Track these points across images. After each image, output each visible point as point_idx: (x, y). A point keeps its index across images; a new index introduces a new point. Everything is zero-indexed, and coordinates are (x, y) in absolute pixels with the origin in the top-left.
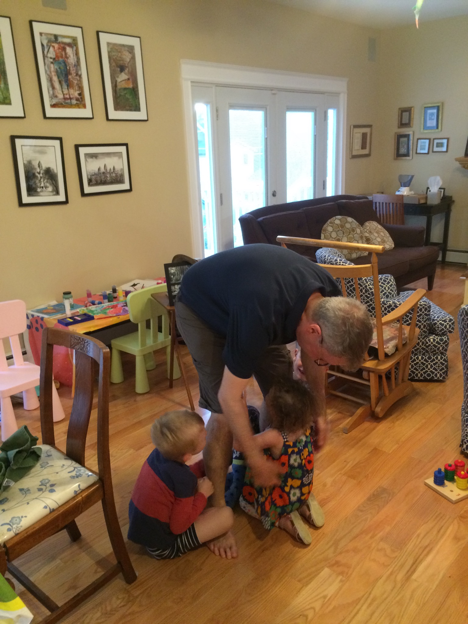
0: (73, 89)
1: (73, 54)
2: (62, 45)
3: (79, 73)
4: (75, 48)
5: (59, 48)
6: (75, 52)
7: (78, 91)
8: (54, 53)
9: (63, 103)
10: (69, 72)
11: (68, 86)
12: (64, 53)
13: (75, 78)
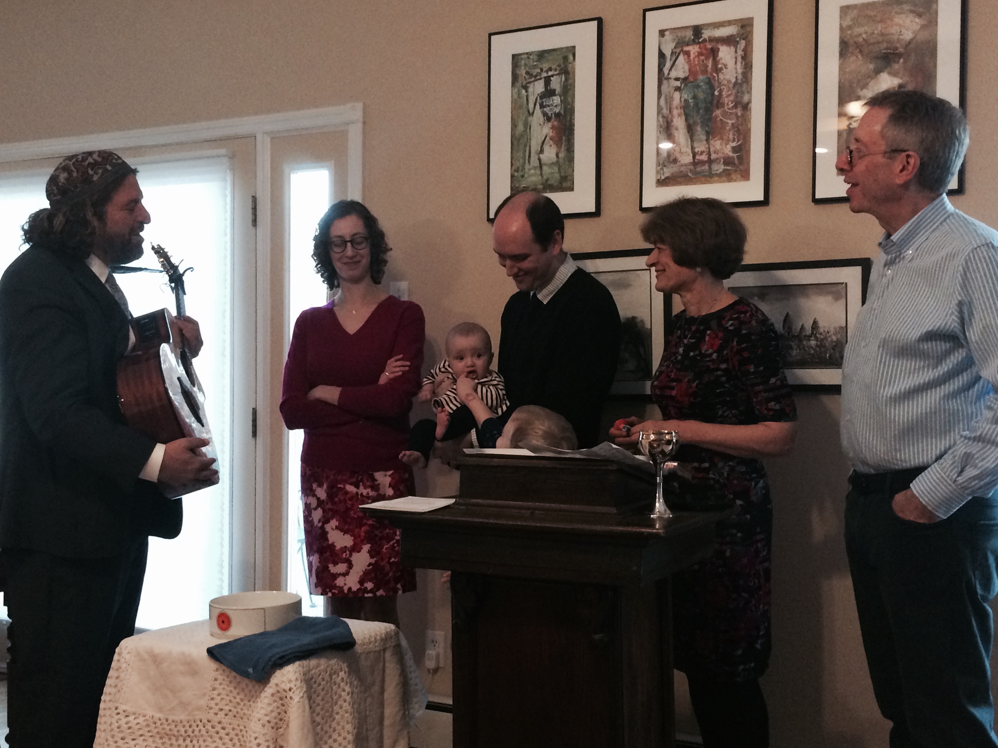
0: (722, 139)
1: (736, 58)
2: (709, 46)
3: (746, 99)
4: (743, 44)
5: (700, 54)
6: (740, 52)
7: (734, 141)
8: (687, 68)
9: (690, 174)
10: (718, 102)
11: (708, 134)
12: (710, 63)
13: (731, 113)
